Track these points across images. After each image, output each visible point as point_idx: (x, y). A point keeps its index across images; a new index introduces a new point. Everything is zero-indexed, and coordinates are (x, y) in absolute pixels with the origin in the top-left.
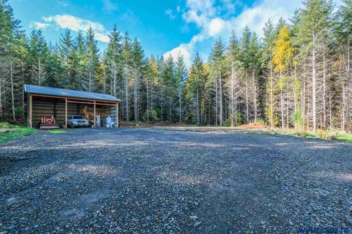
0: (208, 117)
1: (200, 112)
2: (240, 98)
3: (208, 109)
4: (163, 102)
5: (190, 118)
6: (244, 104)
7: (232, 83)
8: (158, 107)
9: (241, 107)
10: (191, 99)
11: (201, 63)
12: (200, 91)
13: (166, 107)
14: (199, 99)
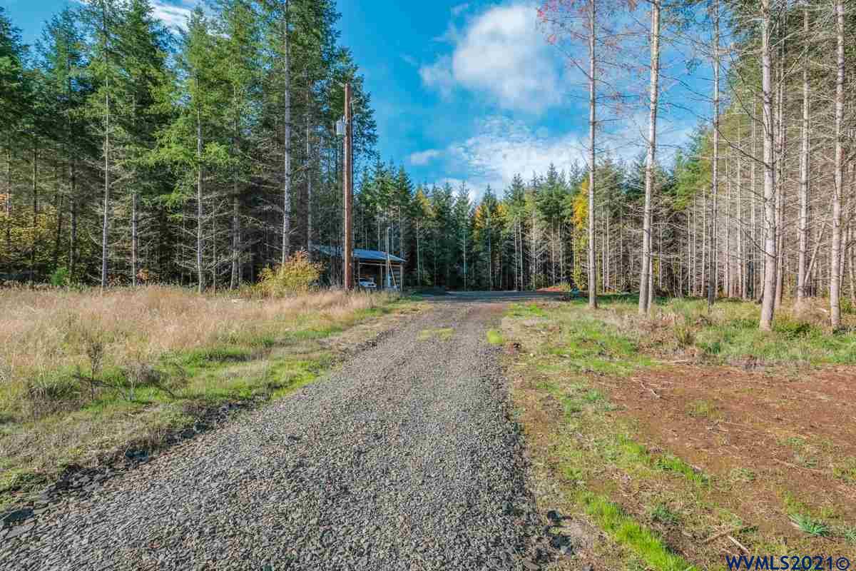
0: (504, 279)
1: (493, 273)
2: (544, 256)
3: (504, 268)
4: (438, 257)
5: (478, 281)
6: (550, 263)
7: (535, 236)
8: (429, 265)
9: (546, 267)
10: (481, 254)
11: (495, 202)
12: (493, 243)
13: (442, 265)
14: (492, 253)
